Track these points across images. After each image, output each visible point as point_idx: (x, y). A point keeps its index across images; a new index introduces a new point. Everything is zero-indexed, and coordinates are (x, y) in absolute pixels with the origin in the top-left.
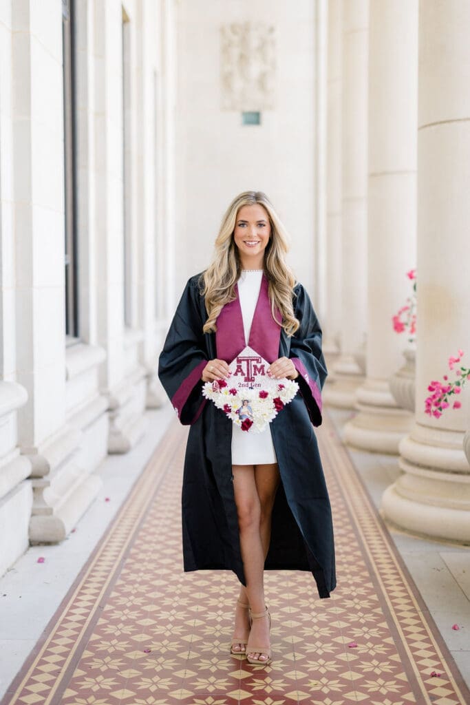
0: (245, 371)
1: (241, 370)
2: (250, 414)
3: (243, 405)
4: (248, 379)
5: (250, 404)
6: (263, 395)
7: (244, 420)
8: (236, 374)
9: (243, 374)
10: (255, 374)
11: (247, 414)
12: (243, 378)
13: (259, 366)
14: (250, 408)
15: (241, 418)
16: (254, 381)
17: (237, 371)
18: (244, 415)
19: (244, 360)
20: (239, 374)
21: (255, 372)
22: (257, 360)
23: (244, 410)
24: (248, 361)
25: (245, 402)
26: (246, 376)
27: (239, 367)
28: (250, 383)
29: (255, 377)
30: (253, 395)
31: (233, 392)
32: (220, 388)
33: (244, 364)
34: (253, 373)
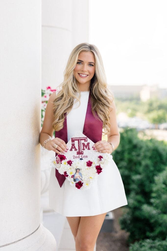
0: (77, 148)
1: (75, 148)
2: (81, 178)
3: (77, 172)
4: (79, 153)
5: (80, 171)
6: (89, 164)
7: (77, 182)
8: (71, 150)
9: (76, 150)
10: (84, 149)
11: (79, 178)
12: (76, 152)
13: (86, 143)
14: (81, 174)
15: (75, 180)
16: (83, 154)
17: (72, 148)
18: (77, 179)
19: (76, 140)
20: (73, 150)
21: (83, 147)
22: (85, 140)
23: (77, 176)
24: (78, 140)
25: (77, 170)
26: (78, 151)
27: (73, 145)
28: (80, 155)
29: (84, 151)
30: (83, 164)
31: (70, 163)
32: (61, 161)
33: (76, 143)
34: (82, 148)
